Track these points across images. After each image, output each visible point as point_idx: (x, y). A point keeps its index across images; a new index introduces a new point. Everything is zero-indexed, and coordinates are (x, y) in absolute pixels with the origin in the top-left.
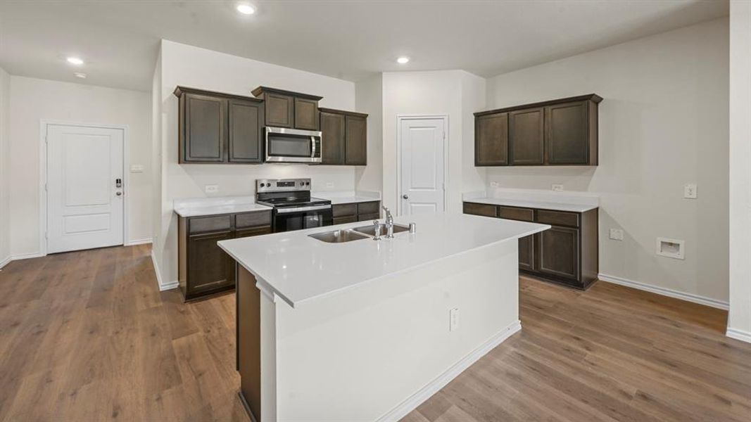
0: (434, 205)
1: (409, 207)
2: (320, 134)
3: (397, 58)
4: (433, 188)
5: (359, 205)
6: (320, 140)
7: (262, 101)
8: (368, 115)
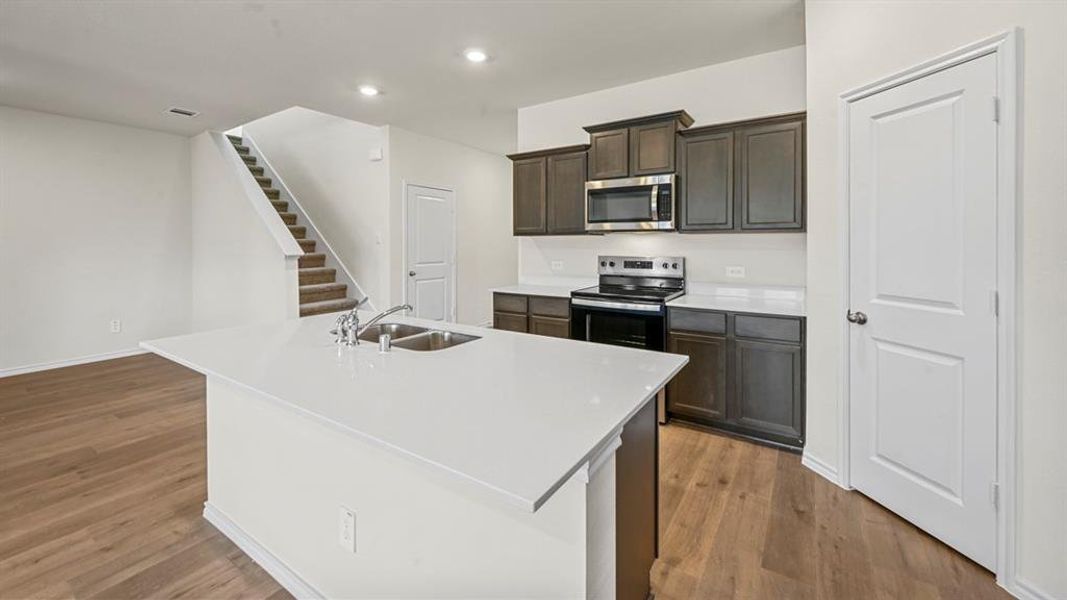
0: (958, 364)
1: (873, 352)
2: (669, 179)
4: (953, 306)
5: (738, 318)
6: (670, 190)
7: (587, 147)
8: (805, 113)
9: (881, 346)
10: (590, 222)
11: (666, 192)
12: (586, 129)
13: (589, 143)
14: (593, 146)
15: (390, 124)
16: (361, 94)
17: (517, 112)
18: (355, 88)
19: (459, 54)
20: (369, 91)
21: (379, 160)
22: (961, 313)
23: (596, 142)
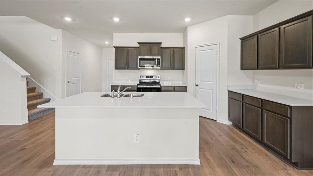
0: (211, 91)
1: (199, 91)
2: (159, 57)
3: (184, 19)
4: (211, 82)
5: (175, 87)
6: (160, 60)
7: (138, 47)
8: (185, 47)
9: (201, 89)
10: (139, 66)
11: (159, 60)
12: (138, 43)
13: (138, 46)
14: (140, 48)
15: (63, 29)
16: (65, 20)
17: (113, 34)
18: (62, 17)
19: (111, 18)
20: (68, 19)
21: (56, 41)
22: (212, 83)
23: (141, 47)
